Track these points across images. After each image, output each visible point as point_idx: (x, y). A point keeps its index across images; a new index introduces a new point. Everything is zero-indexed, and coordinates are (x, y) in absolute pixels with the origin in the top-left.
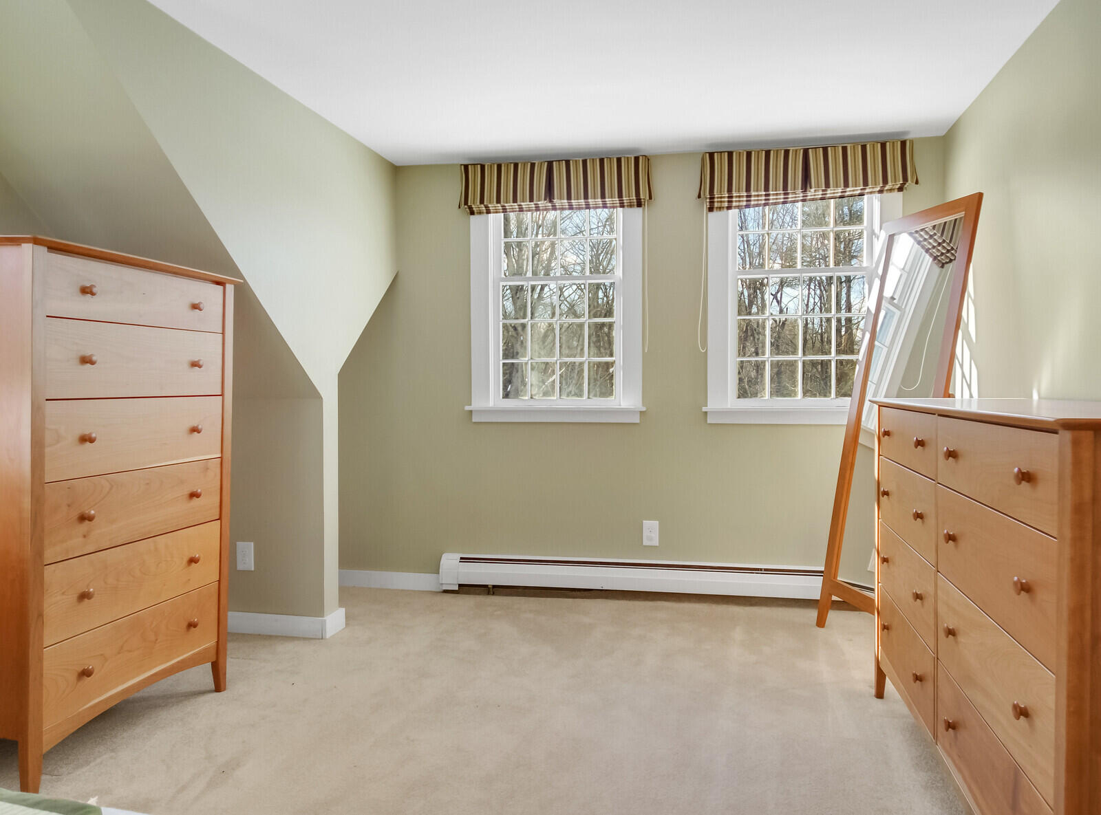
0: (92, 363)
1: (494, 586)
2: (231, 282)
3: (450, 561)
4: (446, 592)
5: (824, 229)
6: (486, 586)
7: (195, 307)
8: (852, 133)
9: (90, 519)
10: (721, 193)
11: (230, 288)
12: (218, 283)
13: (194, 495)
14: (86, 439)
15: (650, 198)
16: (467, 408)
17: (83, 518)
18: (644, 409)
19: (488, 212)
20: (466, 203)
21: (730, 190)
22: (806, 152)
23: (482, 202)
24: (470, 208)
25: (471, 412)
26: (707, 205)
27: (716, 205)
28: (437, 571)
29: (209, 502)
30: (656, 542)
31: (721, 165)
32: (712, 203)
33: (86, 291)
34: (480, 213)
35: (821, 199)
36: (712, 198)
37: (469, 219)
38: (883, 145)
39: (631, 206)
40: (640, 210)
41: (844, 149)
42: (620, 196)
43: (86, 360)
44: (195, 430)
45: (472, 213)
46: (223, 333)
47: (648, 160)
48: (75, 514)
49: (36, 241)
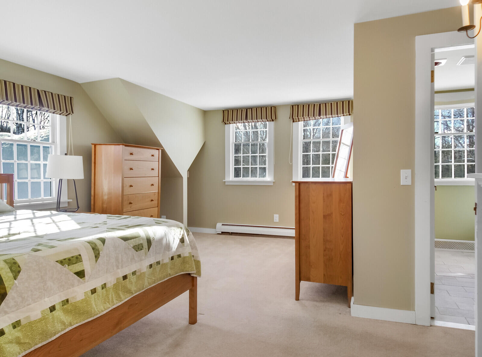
0: (133, 169)
1: (232, 233)
2: (161, 149)
3: (219, 225)
4: (218, 234)
5: (329, 126)
6: (229, 233)
7: (153, 156)
8: (333, 99)
9: (132, 203)
10: (295, 117)
11: (160, 150)
12: (157, 149)
13: (152, 200)
14: (131, 186)
15: (276, 118)
16: (224, 181)
17: (130, 203)
18: (274, 181)
19: (230, 123)
20: (223, 121)
21: (298, 117)
22: (320, 105)
23: (228, 121)
24: (225, 123)
25: (225, 182)
26: (292, 121)
27: (295, 120)
28: (215, 228)
29: (155, 202)
30: (278, 221)
31: (295, 109)
32: (293, 120)
33: (131, 154)
34: (228, 124)
35: (326, 118)
36: (293, 119)
37: (225, 126)
38: (343, 102)
39: (270, 121)
40: (273, 122)
41: (331, 104)
42: (266, 119)
43: (131, 169)
44: (152, 185)
45: (226, 124)
46: (159, 162)
47: (275, 107)
48: (129, 202)
49: (123, 145)
